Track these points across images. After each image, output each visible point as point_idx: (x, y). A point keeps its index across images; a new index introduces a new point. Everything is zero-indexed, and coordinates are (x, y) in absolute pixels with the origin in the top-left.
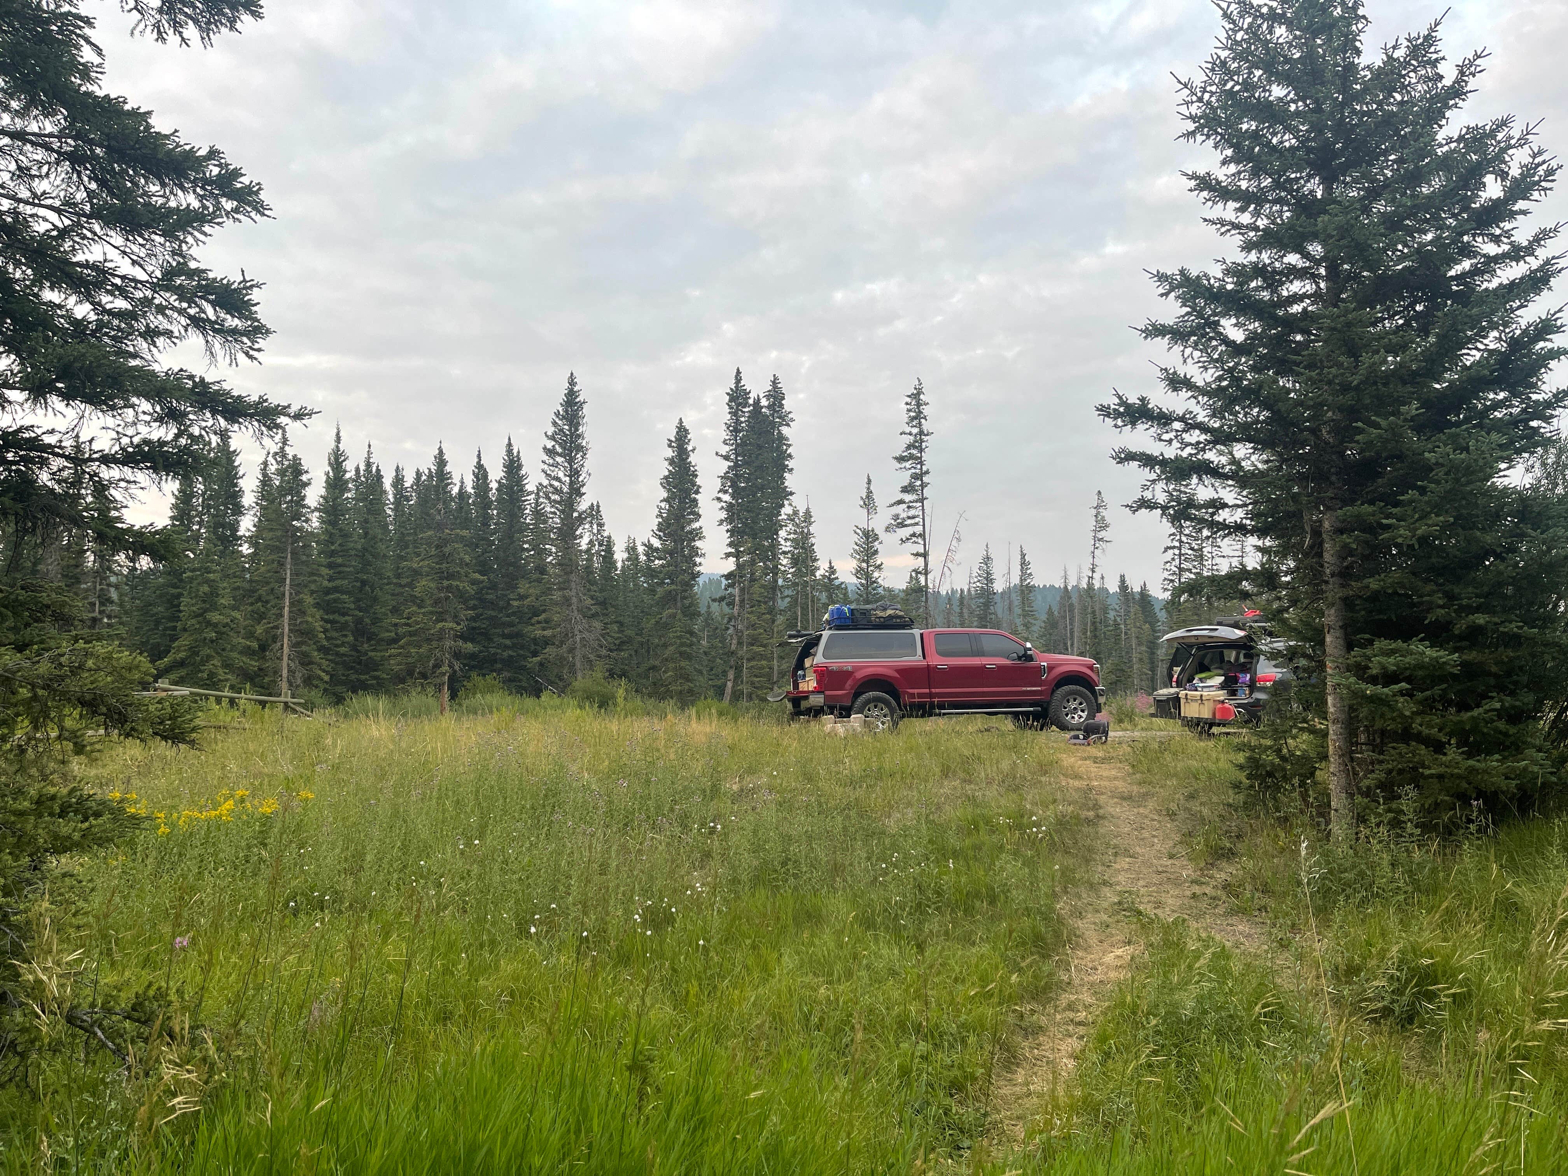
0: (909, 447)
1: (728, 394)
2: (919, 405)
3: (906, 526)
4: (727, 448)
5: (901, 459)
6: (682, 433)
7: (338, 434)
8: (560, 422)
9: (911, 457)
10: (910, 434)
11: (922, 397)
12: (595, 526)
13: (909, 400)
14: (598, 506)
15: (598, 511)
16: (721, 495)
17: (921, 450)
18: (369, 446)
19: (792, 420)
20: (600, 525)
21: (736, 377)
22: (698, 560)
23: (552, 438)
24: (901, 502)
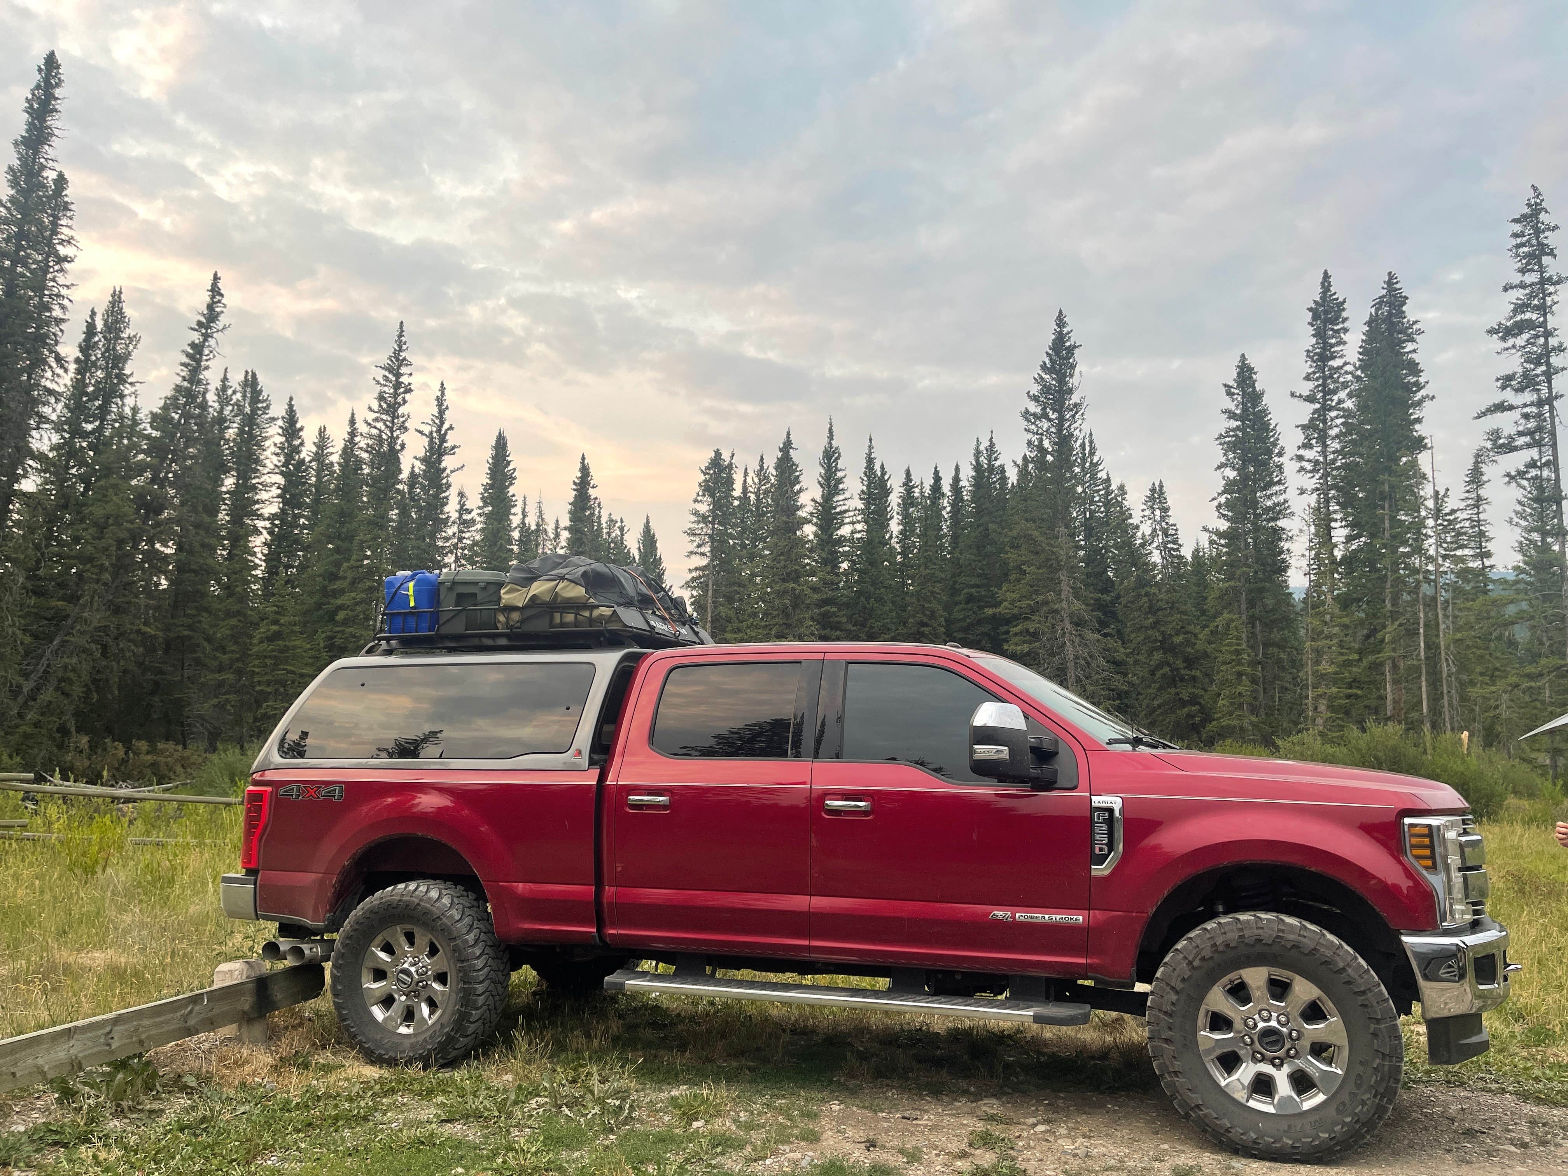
0: (1520, 308)
1: (1310, 309)
2: (1537, 232)
3: (1516, 449)
4: (1311, 385)
5: (1506, 332)
6: (1245, 374)
7: (830, 430)
8: (1046, 377)
9: (1528, 325)
10: (1523, 286)
11: (1542, 216)
12: (1158, 512)
13: (1518, 228)
14: (1161, 487)
15: (1162, 493)
16: (1302, 452)
17: (1543, 309)
18: (871, 440)
19: (1420, 332)
20: (1164, 510)
21: (1323, 284)
22: (1286, 545)
23: (1035, 399)
24: (1500, 407)
